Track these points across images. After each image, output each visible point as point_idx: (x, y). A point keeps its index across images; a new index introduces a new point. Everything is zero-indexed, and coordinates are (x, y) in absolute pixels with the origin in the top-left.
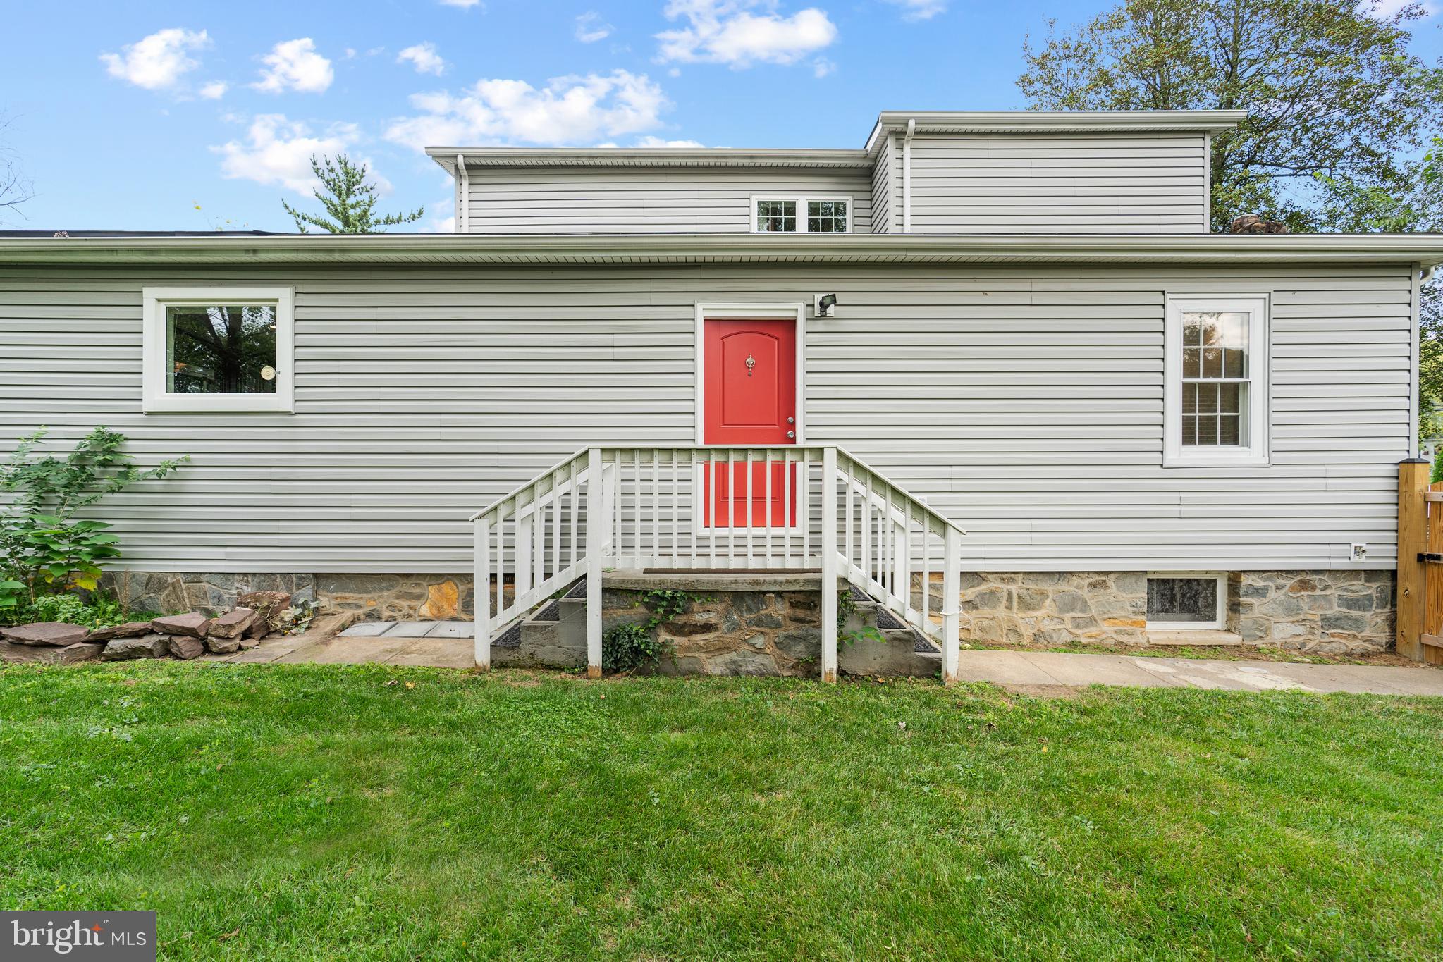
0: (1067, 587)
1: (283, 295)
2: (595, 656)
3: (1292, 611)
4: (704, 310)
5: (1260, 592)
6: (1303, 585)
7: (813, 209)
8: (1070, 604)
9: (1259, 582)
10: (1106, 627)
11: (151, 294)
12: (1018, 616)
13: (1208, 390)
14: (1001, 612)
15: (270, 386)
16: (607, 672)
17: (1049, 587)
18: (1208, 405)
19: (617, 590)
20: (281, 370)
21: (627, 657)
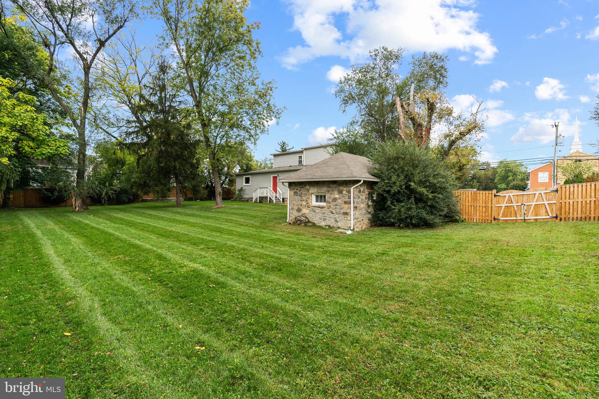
1: (250, 176)
2: (258, 201)
4: (272, 176)
11: (244, 176)
19: (260, 197)
20: (250, 182)
21: (260, 202)
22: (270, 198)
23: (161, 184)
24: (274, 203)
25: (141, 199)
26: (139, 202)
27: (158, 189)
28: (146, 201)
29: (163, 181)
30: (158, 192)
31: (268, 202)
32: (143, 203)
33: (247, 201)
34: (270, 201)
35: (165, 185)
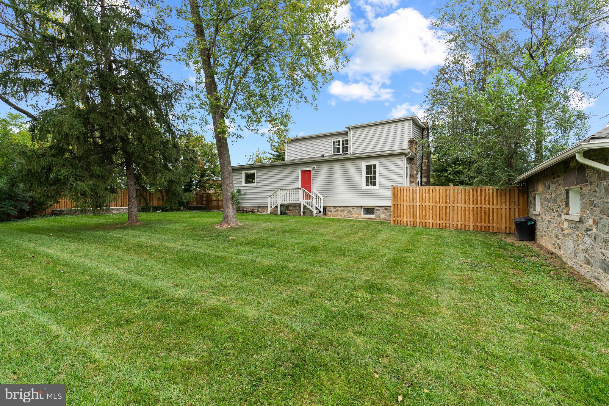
0: (349, 209)
1: (255, 171)
2: (279, 213)
3: (384, 213)
4: (300, 170)
5: (379, 210)
6: (386, 209)
7: (343, 141)
8: (349, 211)
9: (378, 208)
10: (355, 215)
11: (243, 172)
12: (341, 213)
13: (371, 177)
14: (339, 212)
15: (254, 183)
16: (281, 214)
17: (346, 209)
18: (371, 179)
19: (282, 206)
20: (255, 181)
21: (283, 213)
22: (305, 207)
23: (92, 176)
24: (314, 215)
25: (50, 210)
26: (45, 216)
27: (83, 186)
28: (60, 213)
29: (97, 170)
30: (84, 194)
31: (302, 214)
32: (54, 217)
33: (252, 211)
34: (304, 213)
35: (102, 178)
